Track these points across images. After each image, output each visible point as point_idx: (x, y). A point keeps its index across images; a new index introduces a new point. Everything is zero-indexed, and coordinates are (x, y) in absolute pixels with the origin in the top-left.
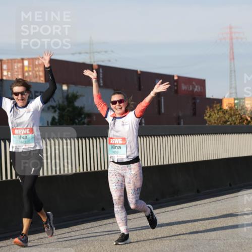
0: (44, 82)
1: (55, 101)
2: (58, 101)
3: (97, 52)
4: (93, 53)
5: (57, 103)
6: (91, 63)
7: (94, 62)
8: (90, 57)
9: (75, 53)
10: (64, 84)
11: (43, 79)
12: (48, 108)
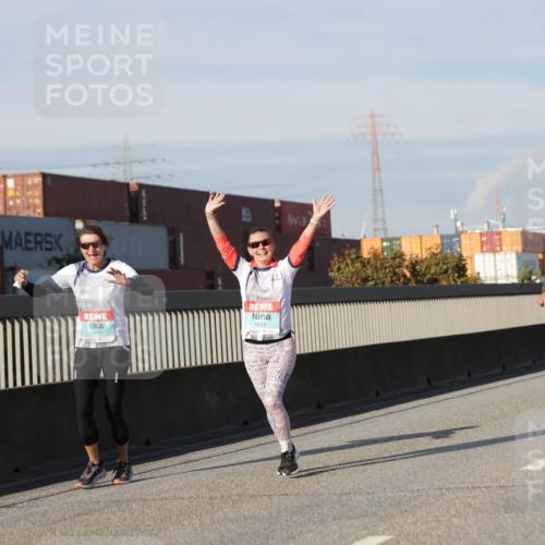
0: (41, 216)
1: (61, 250)
2: (68, 249)
3: (135, 161)
4: (131, 162)
5: (65, 252)
6: (127, 181)
7: (132, 179)
8: (125, 171)
9: (99, 165)
10: (77, 218)
11: (40, 210)
12: (50, 263)
